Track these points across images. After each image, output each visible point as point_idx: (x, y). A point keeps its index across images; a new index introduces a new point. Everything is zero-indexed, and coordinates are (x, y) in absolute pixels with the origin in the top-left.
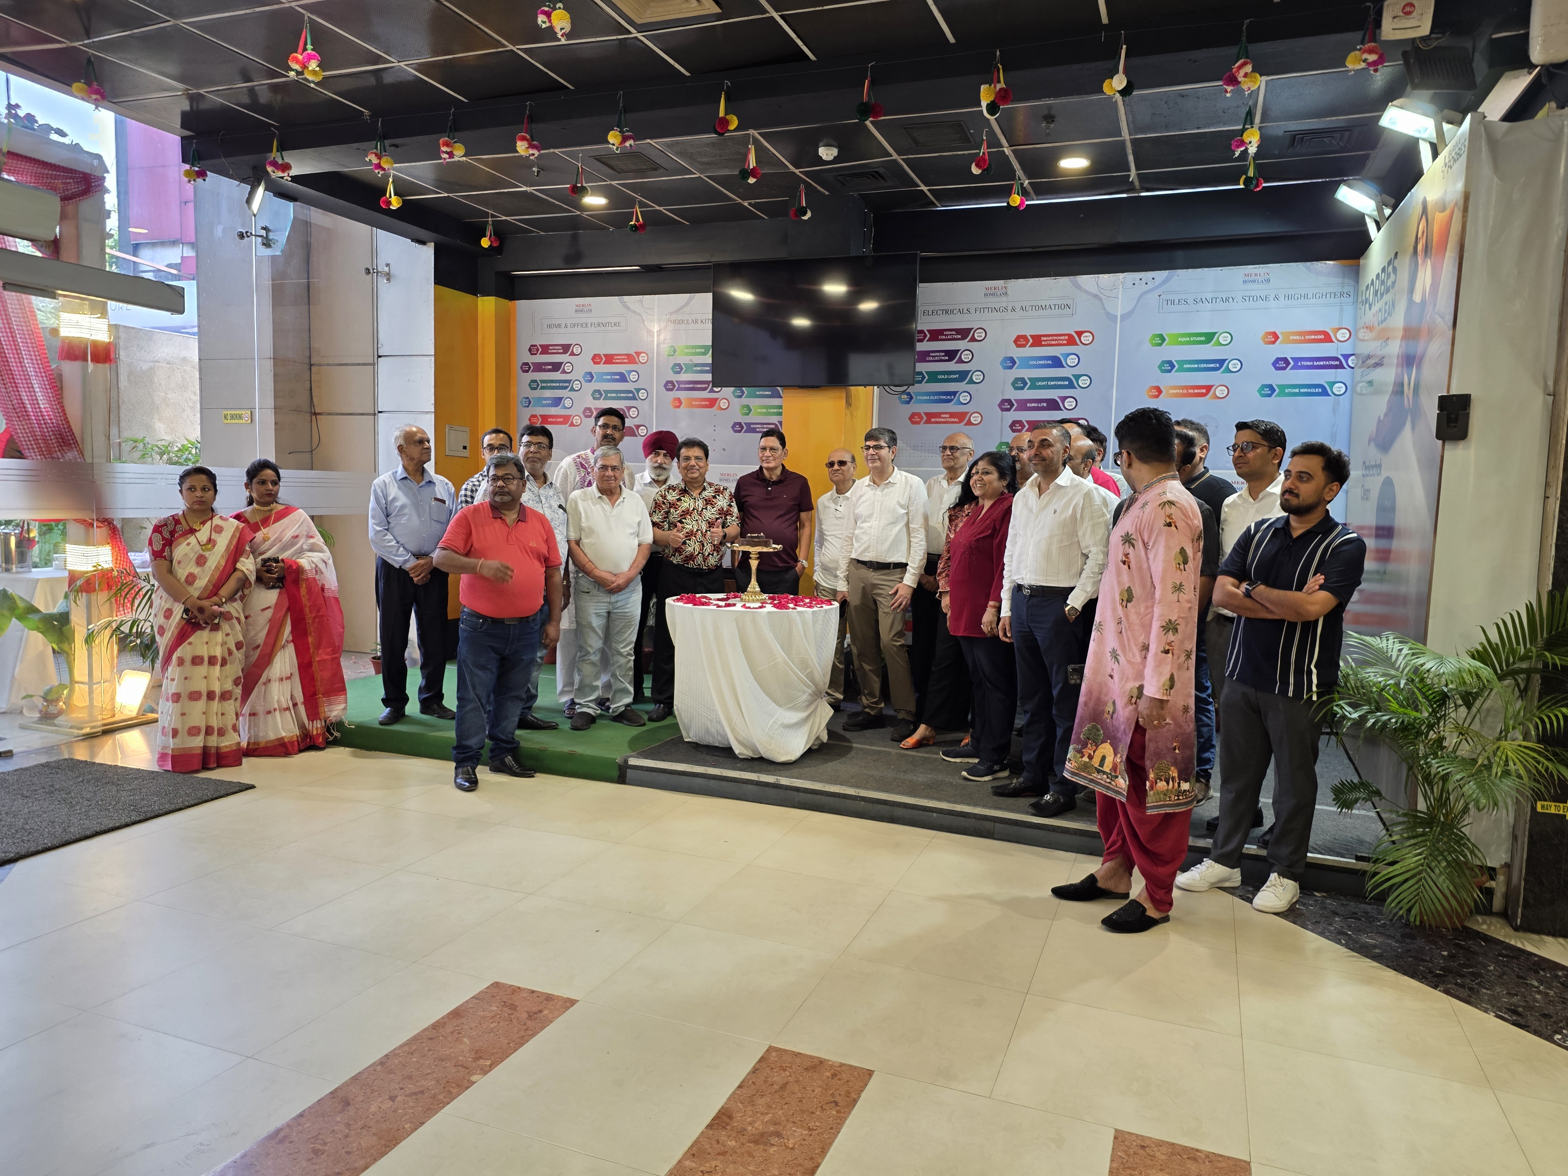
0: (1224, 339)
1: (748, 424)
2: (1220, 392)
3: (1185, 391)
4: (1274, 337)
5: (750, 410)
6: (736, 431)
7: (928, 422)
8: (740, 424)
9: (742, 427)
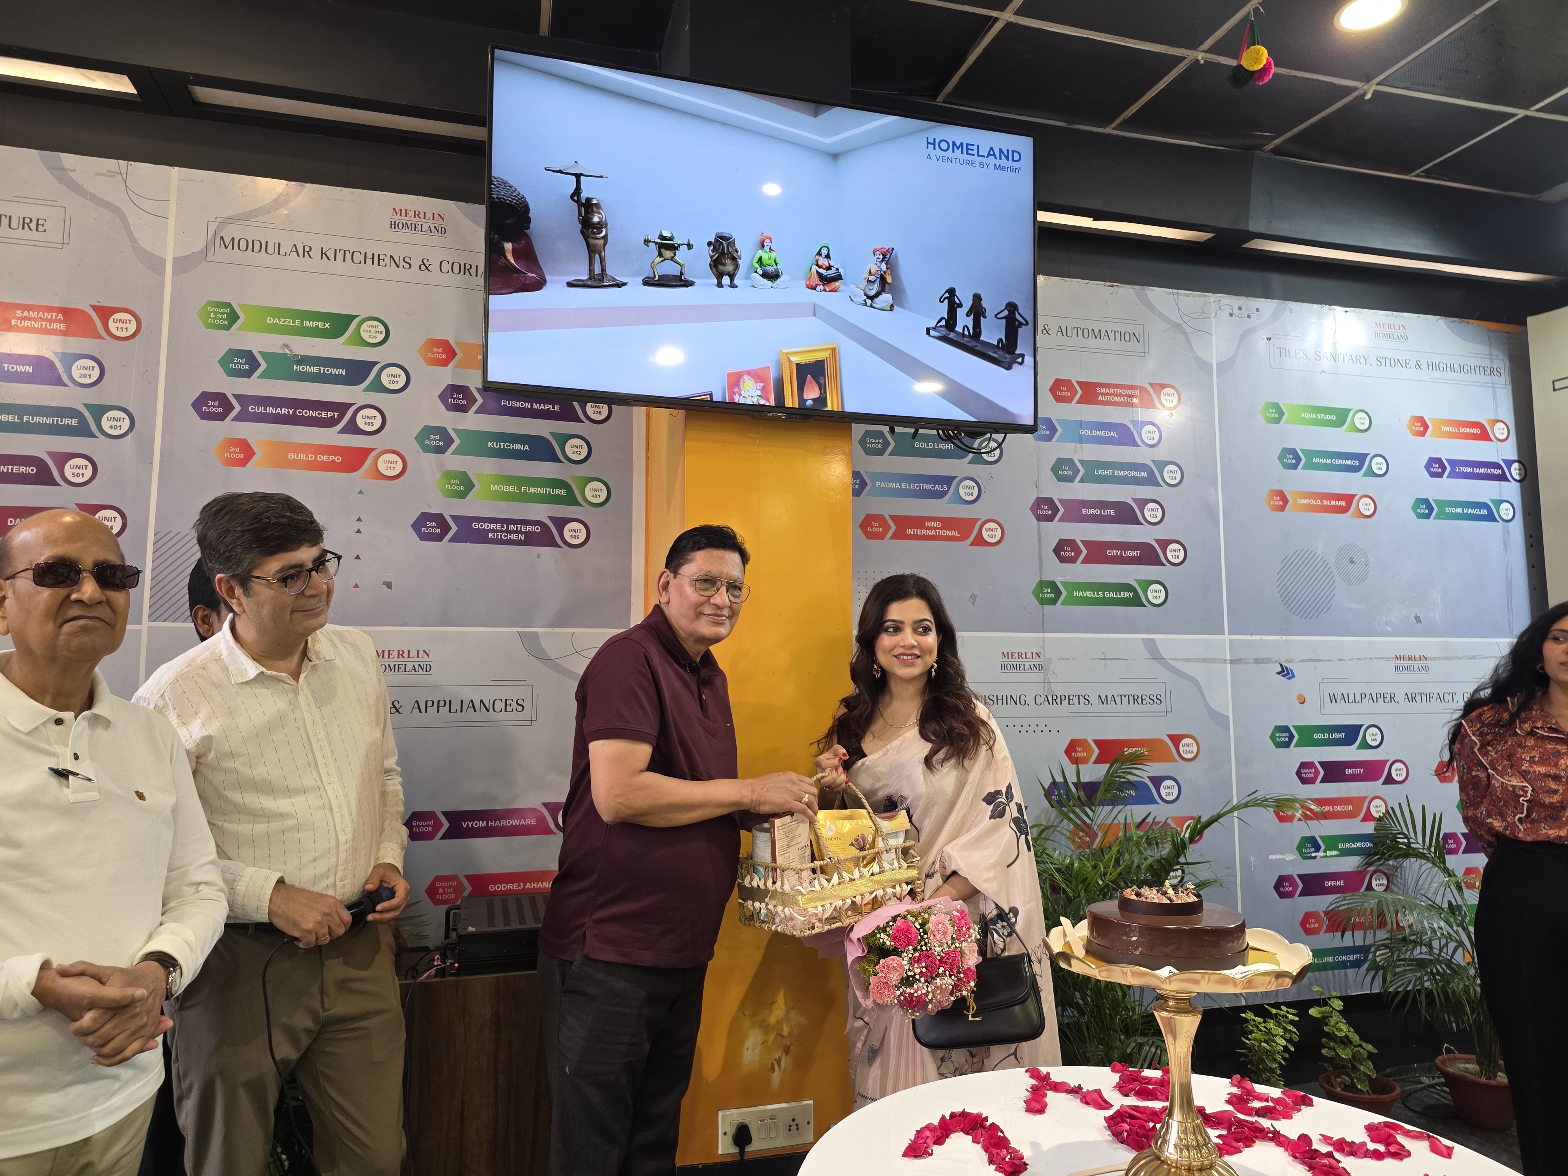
0: (1361, 421)
1: (464, 522)
2: (1365, 507)
3: (1319, 502)
4: (1421, 426)
5: (469, 485)
6: (424, 537)
7: (900, 535)
8: (439, 519)
9: (446, 528)
